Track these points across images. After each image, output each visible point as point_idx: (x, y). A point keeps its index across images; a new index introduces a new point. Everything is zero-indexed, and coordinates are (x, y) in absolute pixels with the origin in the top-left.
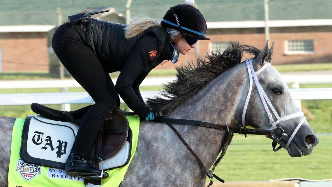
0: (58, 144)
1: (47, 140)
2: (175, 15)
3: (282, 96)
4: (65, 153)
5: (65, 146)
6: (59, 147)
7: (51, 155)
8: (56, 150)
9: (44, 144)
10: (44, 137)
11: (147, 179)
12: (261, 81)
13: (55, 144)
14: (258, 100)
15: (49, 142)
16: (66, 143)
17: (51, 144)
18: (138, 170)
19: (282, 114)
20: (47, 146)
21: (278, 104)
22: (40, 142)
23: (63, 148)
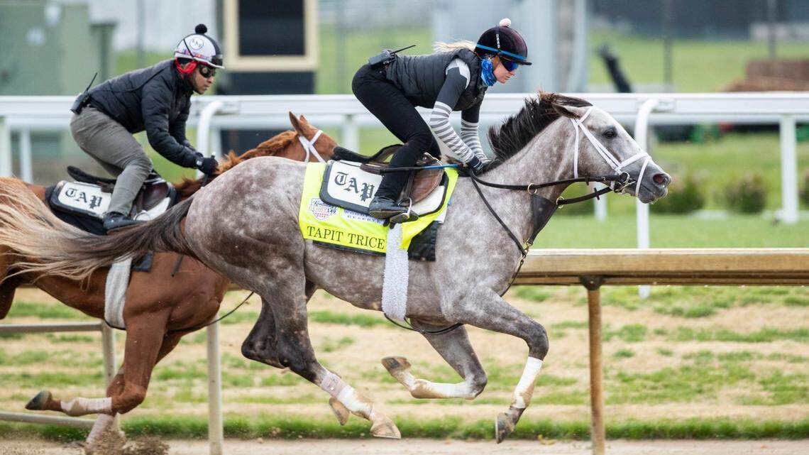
0: (363, 187)
1: (351, 182)
2: (497, 36)
3: (617, 139)
4: (370, 197)
5: (372, 190)
6: (365, 190)
7: (354, 198)
8: (361, 193)
9: (347, 185)
10: (348, 179)
11: (466, 224)
12: (591, 128)
13: (360, 187)
14: (590, 150)
15: (353, 184)
16: (373, 186)
17: (355, 186)
18: (457, 216)
19: (622, 159)
20: (350, 188)
21: (615, 149)
22: (343, 182)
23: (369, 191)
